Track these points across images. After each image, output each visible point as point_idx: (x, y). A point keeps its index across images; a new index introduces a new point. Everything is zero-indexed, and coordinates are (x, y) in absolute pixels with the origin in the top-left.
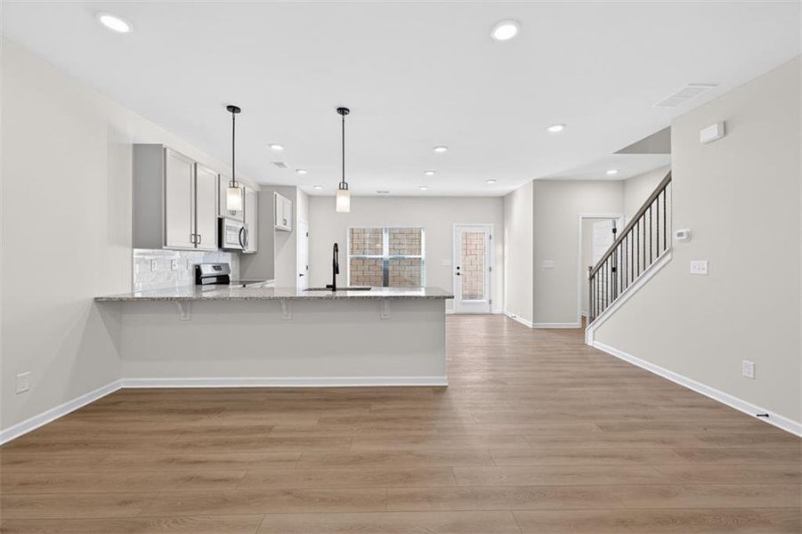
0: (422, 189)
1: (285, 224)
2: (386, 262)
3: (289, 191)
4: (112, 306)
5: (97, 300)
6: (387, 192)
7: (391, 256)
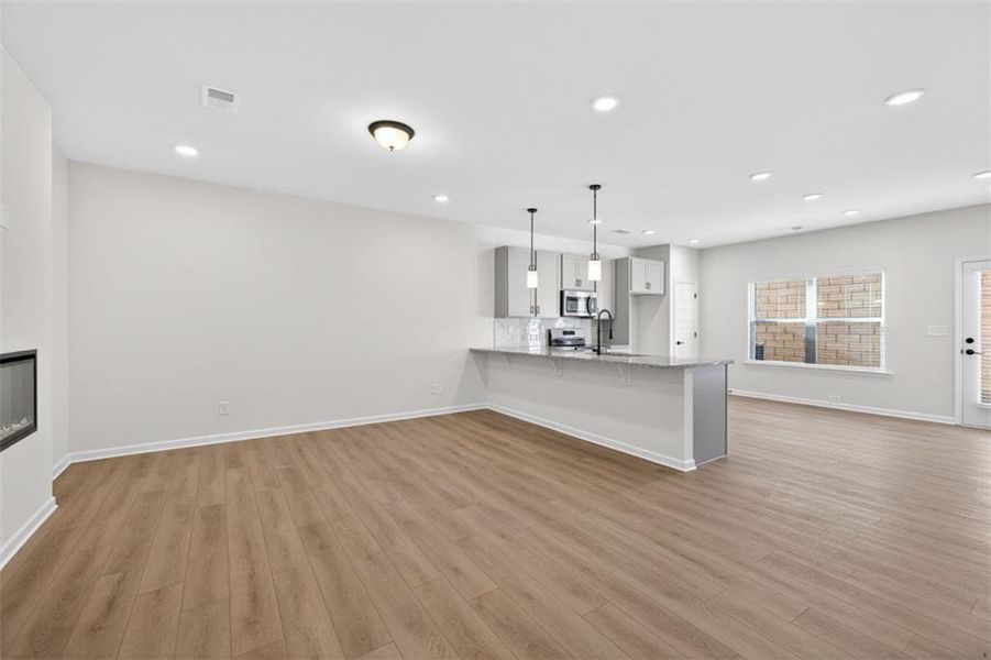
0: (848, 213)
1: (648, 288)
2: (810, 329)
3: (658, 252)
4: (480, 355)
5: (472, 351)
6: (799, 228)
7: (821, 320)
